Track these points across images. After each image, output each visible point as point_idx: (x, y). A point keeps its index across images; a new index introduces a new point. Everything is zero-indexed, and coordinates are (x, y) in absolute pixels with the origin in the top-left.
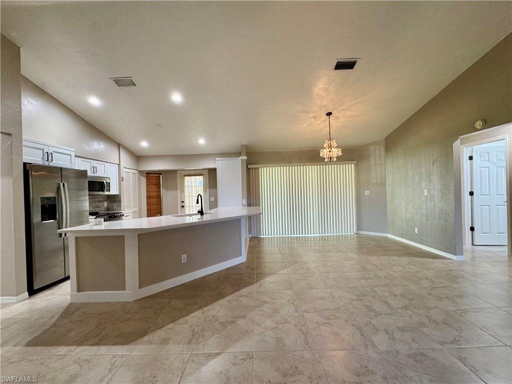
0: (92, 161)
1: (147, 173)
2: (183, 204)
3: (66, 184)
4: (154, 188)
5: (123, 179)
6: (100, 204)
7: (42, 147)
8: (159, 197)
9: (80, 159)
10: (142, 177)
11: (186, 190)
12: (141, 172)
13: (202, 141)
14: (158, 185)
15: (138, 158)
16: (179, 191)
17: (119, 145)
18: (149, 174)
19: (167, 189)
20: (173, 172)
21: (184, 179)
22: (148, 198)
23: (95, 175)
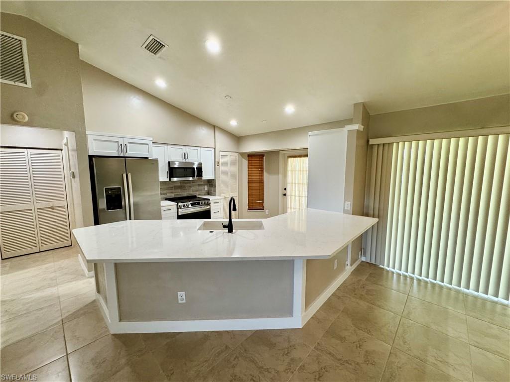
0: (183, 147)
1: (249, 156)
2: (285, 192)
3: (129, 175)
4: (256, 171)
5: (218, 163)
6: (200, 188)
7: (116, 139)
8: (261, 182)
9: (170, 147)
10: (243, 159)
11: (289, 174)
12: (242, 154)
13: (290, 109)
14: (261, 168)
15: (237, 139)
16: (280, 176)
17: (214, 127)
18: (251, 156)
19: (269, 173)
20: (277, 153)
21: (287, 160)
22: (249, 182)
23: (187, 161)
